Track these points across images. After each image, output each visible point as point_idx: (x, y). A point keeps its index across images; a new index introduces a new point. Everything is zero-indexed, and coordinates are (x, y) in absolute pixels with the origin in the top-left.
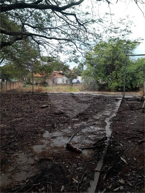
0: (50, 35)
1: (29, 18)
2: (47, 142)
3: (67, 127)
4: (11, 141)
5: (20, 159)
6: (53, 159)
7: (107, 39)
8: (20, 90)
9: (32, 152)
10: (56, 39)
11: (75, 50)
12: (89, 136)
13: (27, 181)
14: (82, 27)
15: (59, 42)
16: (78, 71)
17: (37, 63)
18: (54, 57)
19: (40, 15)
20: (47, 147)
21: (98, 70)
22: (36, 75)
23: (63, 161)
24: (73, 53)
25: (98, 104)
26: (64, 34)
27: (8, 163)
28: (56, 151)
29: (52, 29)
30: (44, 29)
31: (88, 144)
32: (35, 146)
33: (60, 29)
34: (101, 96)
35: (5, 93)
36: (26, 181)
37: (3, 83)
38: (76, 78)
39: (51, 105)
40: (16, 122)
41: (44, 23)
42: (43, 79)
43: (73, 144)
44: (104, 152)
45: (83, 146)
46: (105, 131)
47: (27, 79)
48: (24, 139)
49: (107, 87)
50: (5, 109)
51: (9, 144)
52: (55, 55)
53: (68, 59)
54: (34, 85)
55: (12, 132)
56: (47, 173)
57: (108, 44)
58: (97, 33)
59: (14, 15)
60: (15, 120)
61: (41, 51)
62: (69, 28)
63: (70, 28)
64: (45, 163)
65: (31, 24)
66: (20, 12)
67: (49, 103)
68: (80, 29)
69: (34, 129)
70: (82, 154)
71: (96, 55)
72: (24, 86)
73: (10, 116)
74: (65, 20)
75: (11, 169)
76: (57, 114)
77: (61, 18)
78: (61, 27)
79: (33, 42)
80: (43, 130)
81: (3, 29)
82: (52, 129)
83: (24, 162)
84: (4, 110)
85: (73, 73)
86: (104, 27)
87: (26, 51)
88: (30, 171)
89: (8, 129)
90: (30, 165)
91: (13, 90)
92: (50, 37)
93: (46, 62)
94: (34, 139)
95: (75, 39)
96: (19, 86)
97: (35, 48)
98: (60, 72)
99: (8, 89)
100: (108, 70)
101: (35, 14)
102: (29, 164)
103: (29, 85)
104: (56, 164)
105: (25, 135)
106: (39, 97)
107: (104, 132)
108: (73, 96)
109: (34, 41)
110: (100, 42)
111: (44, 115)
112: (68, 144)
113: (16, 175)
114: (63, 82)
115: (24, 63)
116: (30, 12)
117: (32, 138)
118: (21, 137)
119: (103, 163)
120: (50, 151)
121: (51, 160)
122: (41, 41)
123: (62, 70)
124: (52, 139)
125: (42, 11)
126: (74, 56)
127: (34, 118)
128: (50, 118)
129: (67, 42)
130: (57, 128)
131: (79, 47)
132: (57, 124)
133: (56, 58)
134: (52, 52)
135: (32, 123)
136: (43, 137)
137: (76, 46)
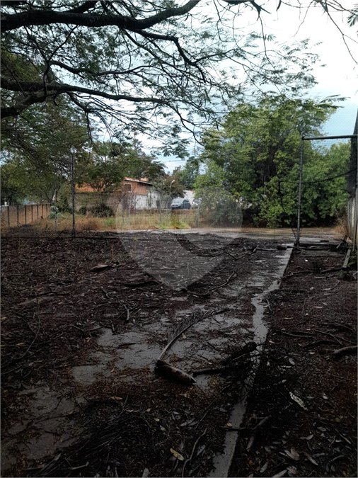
0: (116, 88)
1: (63, 48)
2: (107, 358)
3: (158, 319)
4: (18, 356)
5: (39, 403)
6: (123, 401)
7: (255, 99)
8: (43, 227)
9: (68, 384)
10: (130, 99)
11: (177, 127)
12: (213, 342)
13: (57, 459)
14: (194, 69)
15: (138, 107)
16: (186, 177)
17: (85, 158)
18: (125, 144)
19: (90, 39)
20: (107, 371)
21: (236, 174)
22: (82, 189)
23: (147, 405)
24: (173, 134)
25: (236, 260)
26: (149, 85)
27: (10, 413)
29: (120, 75)
30: (100, 74)
31: (210, 361)
32: (78, 368)
33: (140, 73)
34: (241, 240)
36: (54, 458)
38: (182, 197)
39: (117, 263)
40: (31, 308)
41: (99, 59)
42: (99, 200)
44: (248, 380)
45: (197, 365)
46: (251, 326)
47: (58, 199)
48: (50, 351)
49: (258, 216)
51: (13, 364)
52: (128, 138)
53: (162, 148)
54: (78, 213)
55: (21, 333)
56: (107, 438)
57: (257, 110)
58: (231, 85)
59: (25, 40)
60: (28, 302)
61: (93, 129)
62: (162, 72)
63: (164, 71)
64: (101, 411)
65: (69, 62)
66: (41, 32)
67: (114, 259)
68: (189, 73)
69: (76, 325)
70: (193, 386)
71: (230, 137)
72: (53, 217)
73: (17, 294)
74: (150, 52)
75: (17, 428)
76: (134, 286)
77: (143, 47)
78: (142, 68)
79: (73, 107)
80: (98, 327)
82: (120, 325)
83: (49, 410)
85: (173, 183)
86: (247, 69)
87: (55, 129)
88: (64, 432)
89: (10, 327)
90: (64, 418)
91: (25, 226)
92: (115, 94)
93: (107, 157)
94: (74, 350)
95: (177, 98)
96: (40, 215)
97: (80, 121)
98: (142, 179)
99: (14, 224)
100: (259, 175)
101: (77, 37)
102: (61, 416)
103: (64, 213)
104: (130, 413)
105: (53, 341)
106: (89, 243)
107: (250, 329)
109: (76, 106)
110: (239, 106)
111: (101, 289)
112: (159, 361)
113: (28, 444)
114: (150, 205)
115: (52, 159)
116: (66, 33)
117: (69, 348)
118: (42, 345)
119: (247, 410)
120: (116, 380)
121: (117, 404)
122: (91, 105)
123: (147, 176)
124: (120, 350)
125: (95, 30)
126: (174, 140)
127: (75, 296)
128: (115, 297)
129: (157, 106)
130: (132, 322)
131: (187, 119)
132: (134, 310)
133: (131, 146)
134: (120, 132)
135: (71, 309)
136: (97, 346)
137: (180, 115)
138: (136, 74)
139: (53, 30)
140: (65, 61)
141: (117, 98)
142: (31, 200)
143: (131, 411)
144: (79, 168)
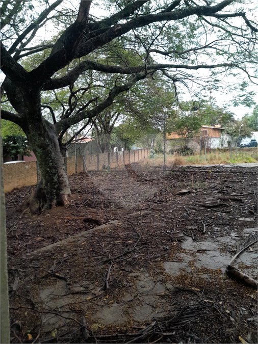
0: (196, 61)
1: (158, 40)
2: (189, 258)
4: (129, 249)
5: (141, 283)
6: (201, 292)
8: (145, 164)
9: (162, 273)
10: (206, 67)
11: (245, 83)
13: (153, 324)
15: (213, 72)
16: (253, 121)
17: (173, 114)
18: (203, 101)
19: (176, 29)
20: (189, 268)
22: (170, 137)
23: (219, 298)
24: (241, 89)
26: (222, 54)
27: (124, 287)
28: (205, 276)
29: (198, 51)
30: (184, 53)
32: (168, 263)
33: (215, 46)
35: (121, 170)
36: (151, 323)
37: (119, 152)
38: (250, 137)
39: (196, 190)
40: (137, 217)
41: (183, 42)
42: (183, 143)
43: (241, 268)
47: (155, 144)
48: (149, 248)
50: (120, 195)
51: (126, 255)
52: (205, 96)
53: (232, 101)
54: (168, 153)
55: (131, 233)
56: (188, 317)
59: (133, 39)
60: (134, 214)
61: (179, 93)
62: (232, 42)
63: (234, 41)
64: (184, 297)
65: (162, 48)
66: (143, 31)
67: (193, 186)
68: (255, 39)
69: (166, 232)
72: (151, 157)
74: (222, 28)
75: (128, 298)
76: (209, 207)
77: (216, 26)
78: (216, 42)
79: (165, 79)
80: (182, 235)
81: (118, 66)
82: (199, 234)
83: (148, 289)
84: (120, 197)
85: (242, 127)
87: (153, 96)
88: (158, 306)
89: (124, 229)
90: (158, 297)
91: (134, 163)
92: (194, 65)
93: (189, 112)
94: (165, 250)
95: (245, 60)
96: (143, 156)
97: (170, 88)
98: (216, 126)
99: (127, 162)
101: (167, 29)
102: (156, 295)
103: (159, 154)
104: (206, 303)
105: (151, 242)
106: (176, 174)
108: (242, 172)
109: (167, 78)
111: (184, 208)
112: (229, 266)
113: (135, 310)
114: (222, 145)
115: (151, 118)
116: (160, 28)
117: (162, 248)
118: (144, 244)
120: (195, 276)
121: (196, 294)
122: (178, 76)
123: (220, 123)
124: (198, 254)
125: (180, 22)
126: (242, 93)
127: (166, 212)
128: (194, 214)
129: (228, 68)
130: (208, 234)
131: (254, 75)
132: (209, 225)
133: (207, 101)
134: (199, 93)
135: (163, 220)
136: (182, 249)
137: (247, 73)
138: (211, 47)
139: (151, 28)
140: (159, 48)
141: (196, 68)
142: (138, 147)
143: (207, 301)
144: (169, 122)
